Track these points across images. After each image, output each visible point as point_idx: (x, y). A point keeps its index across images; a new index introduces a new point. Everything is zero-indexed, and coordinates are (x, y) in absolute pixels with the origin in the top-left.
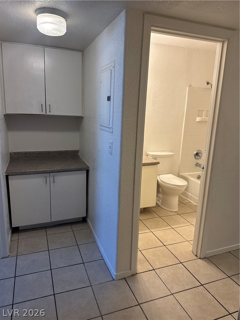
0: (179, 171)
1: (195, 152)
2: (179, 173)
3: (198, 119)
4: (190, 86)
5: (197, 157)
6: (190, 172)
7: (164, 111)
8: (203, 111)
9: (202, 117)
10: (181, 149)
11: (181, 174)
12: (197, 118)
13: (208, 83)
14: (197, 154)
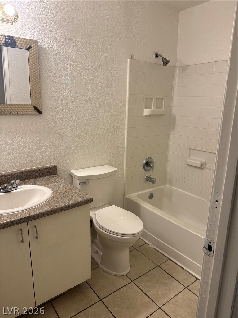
0: (124, 192)
1: (145, 162)
2: (124, 195)
3: (146, 112)
4: (132, 58)
5: (147, 168)
6: (139, 191)
7: (94, 98)
8: (152, 99)
9: (150, 108)
10: (125, 159)
11: (127, 196)
12: (145, 110)
13: (157, 56)
14: (147, 164)
